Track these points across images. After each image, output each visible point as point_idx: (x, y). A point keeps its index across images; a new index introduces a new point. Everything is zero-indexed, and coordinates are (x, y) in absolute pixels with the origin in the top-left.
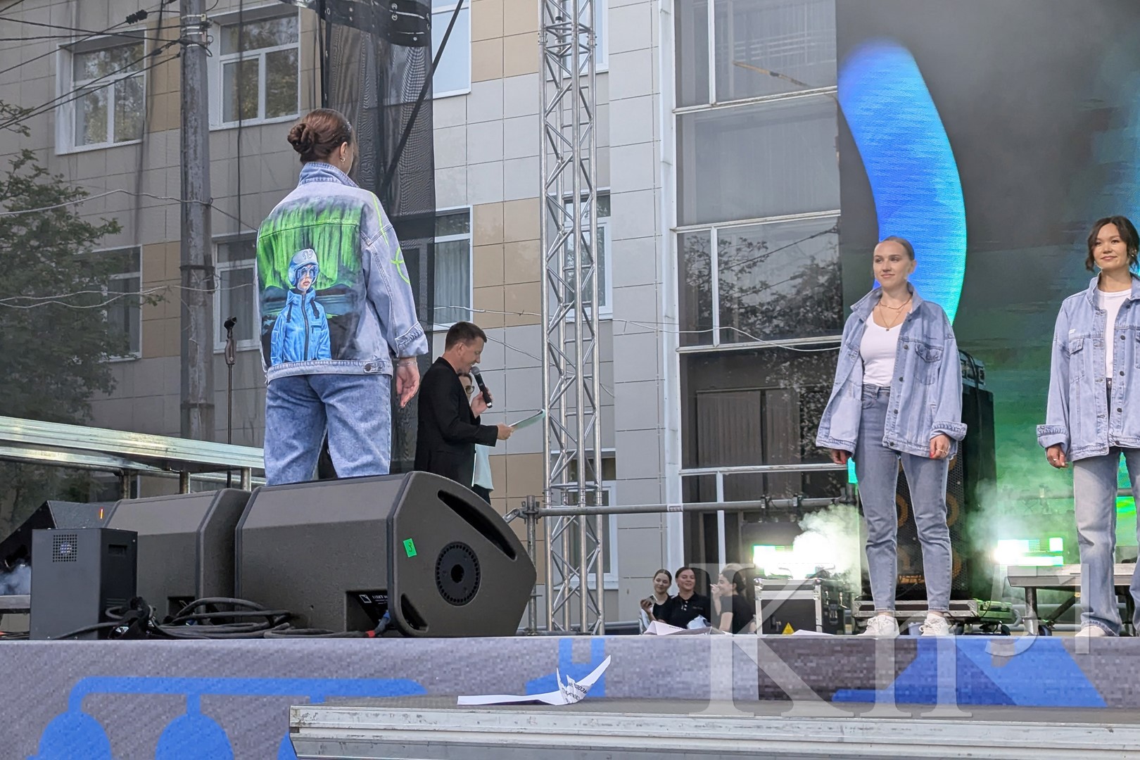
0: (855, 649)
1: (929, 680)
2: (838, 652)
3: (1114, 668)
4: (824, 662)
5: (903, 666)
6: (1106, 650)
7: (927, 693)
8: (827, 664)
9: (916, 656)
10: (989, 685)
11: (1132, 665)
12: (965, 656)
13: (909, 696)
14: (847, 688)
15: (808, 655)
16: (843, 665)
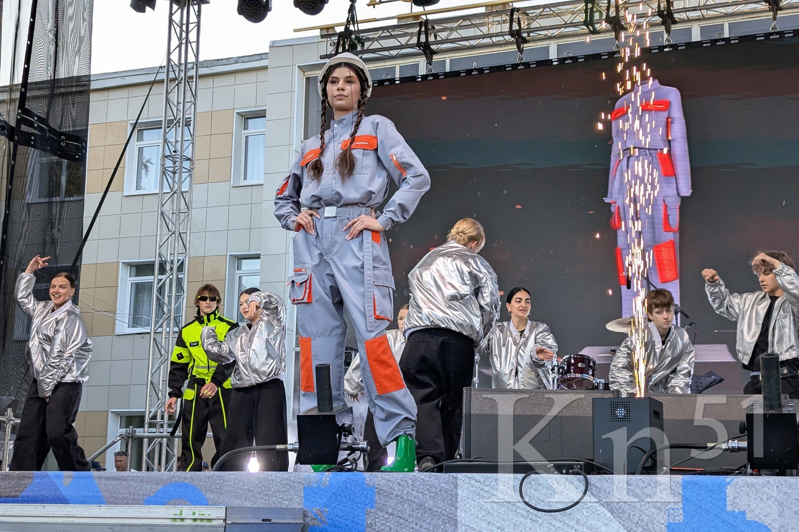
0: (7, 477)
1: (36, 493)
3: (112, 487)
5: (26, 486)
6: (109, 478)
7: (34, 499)
9: (32, 481)
10: (61, 495)
11: (120, 484)
12: (52, 481)
13: (27, 500)
14: (2, 497)
16: (1, 485)
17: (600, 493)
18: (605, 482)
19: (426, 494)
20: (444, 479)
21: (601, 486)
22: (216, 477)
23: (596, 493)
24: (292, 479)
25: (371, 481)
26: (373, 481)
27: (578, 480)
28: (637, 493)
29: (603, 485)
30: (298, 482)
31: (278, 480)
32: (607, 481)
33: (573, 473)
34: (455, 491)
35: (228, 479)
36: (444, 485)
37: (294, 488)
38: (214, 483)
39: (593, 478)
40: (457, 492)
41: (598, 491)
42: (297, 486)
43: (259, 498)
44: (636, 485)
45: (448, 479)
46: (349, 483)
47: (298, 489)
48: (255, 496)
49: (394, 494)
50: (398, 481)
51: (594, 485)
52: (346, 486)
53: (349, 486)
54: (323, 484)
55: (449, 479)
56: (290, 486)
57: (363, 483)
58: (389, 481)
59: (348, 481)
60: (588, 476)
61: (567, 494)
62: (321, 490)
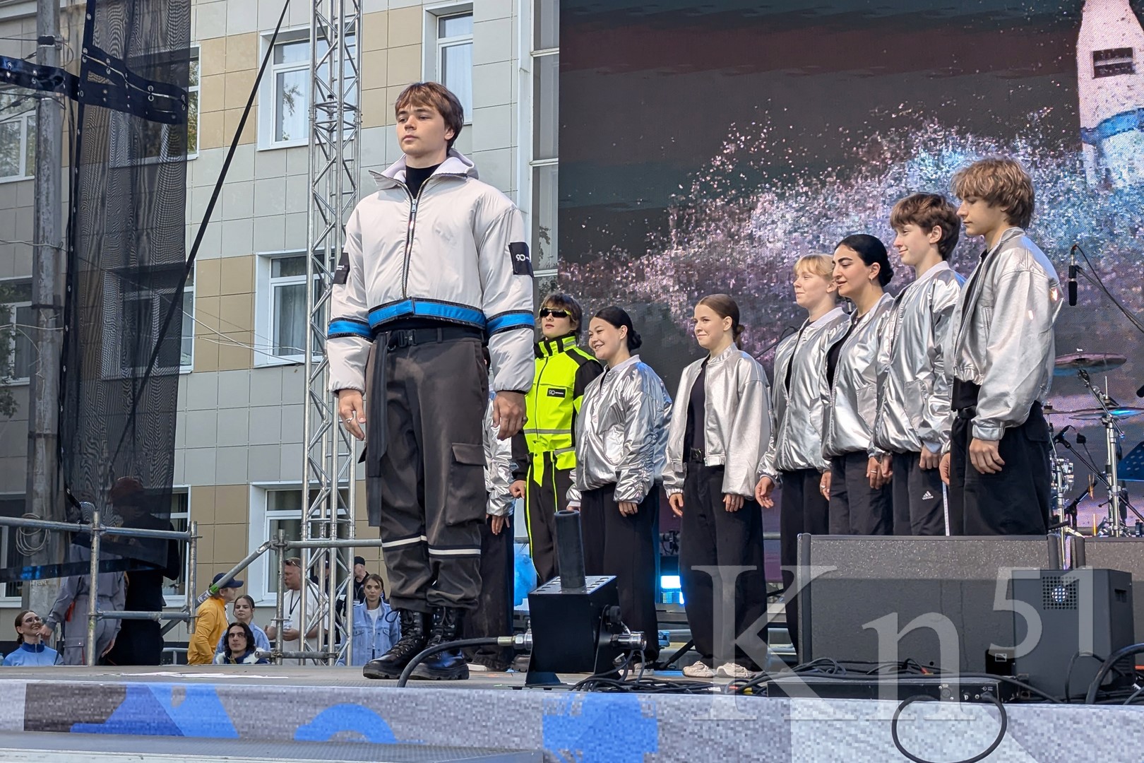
0: (87, 693)
1: (132, 716)
2: (77, 694)
3: (245, 709)
4: (67, 702)
5: (116, 706)
6: (241, 695)
7: (129, 726)
8: (68, 704)
9: (125, 698)
10: (168, 721)
11: (256, 706)
12: (155, 698)
13: (119, 728)
14: (80, 722)
15: (57, 696)
16: (79, 705)
17: (1026, 734)
18: (1036, 718)
19: (740, 732)
20: (768, 708)
21: (1029, 724)
22: (405, 697)
23: (1020, 734)
24: (524, 702)
25: (649, 709)
26: (652, 708)
27: (990, 712)
28: (1089, 736)
29: (1032, 721)
30: (533, 708)
31: (501, 704)
32: (1038, 715)
33: (980, 701)
34: (786, 727)
35: (423, 701)
36: (768, 717)
37: (527, 717)
38: (402, 707)
39: (1013, 710)
40: (789, 730)
41: (1024, 731)
42: (533, 714)
43: (473, 732)
44: (1088, 723)
45: (774, 709)
46: (615, 710)
47: (533, 719)
48: (466, 729)
49: (688, 731)
50: (693, 710)
51: (1016, 721)
52: (610, 716)
53: (614, 715)
54: (573, 712)
55: (777, 708)
56: (521, 714)
57: (636, 711)
58: (679, 709)
59: (612, 707)
60: (1007, 707)
61: (972, 736)
62: (569, 721)
